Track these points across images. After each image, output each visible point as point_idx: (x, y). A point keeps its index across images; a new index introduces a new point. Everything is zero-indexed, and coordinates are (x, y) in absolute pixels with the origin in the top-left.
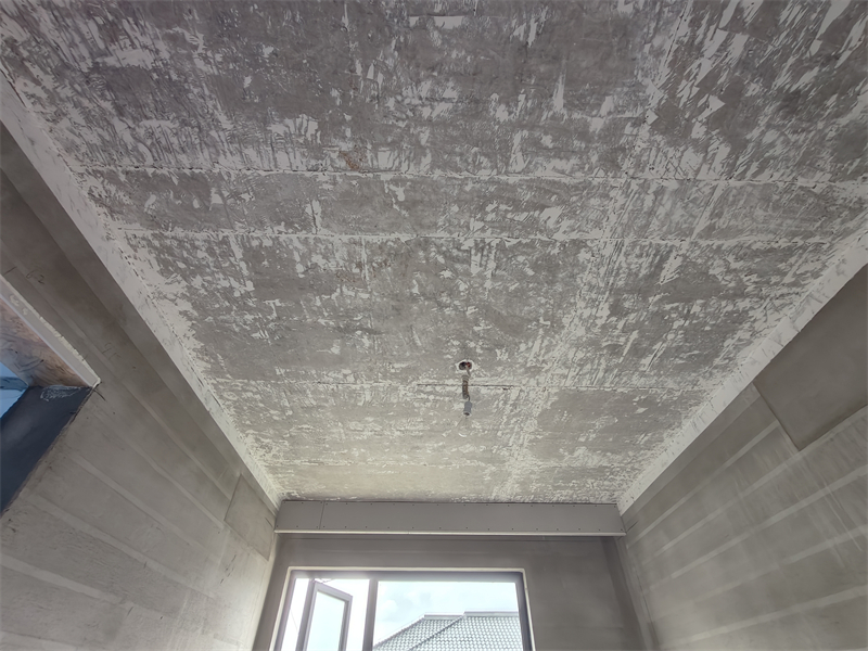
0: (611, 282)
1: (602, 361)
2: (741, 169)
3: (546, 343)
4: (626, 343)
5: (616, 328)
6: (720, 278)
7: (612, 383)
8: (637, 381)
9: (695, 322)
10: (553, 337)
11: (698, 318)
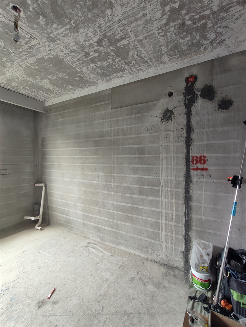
0: (107, 31)
1: (80, 56)
2: (161, 31)
3: (66, 32)
4: (92, 55)
5: (94, 48)
6: (130, 56)
7: (76, 65)
8: (84, 69)
9: (114, 63)
10: (71, 33)
11: (115, 63)
